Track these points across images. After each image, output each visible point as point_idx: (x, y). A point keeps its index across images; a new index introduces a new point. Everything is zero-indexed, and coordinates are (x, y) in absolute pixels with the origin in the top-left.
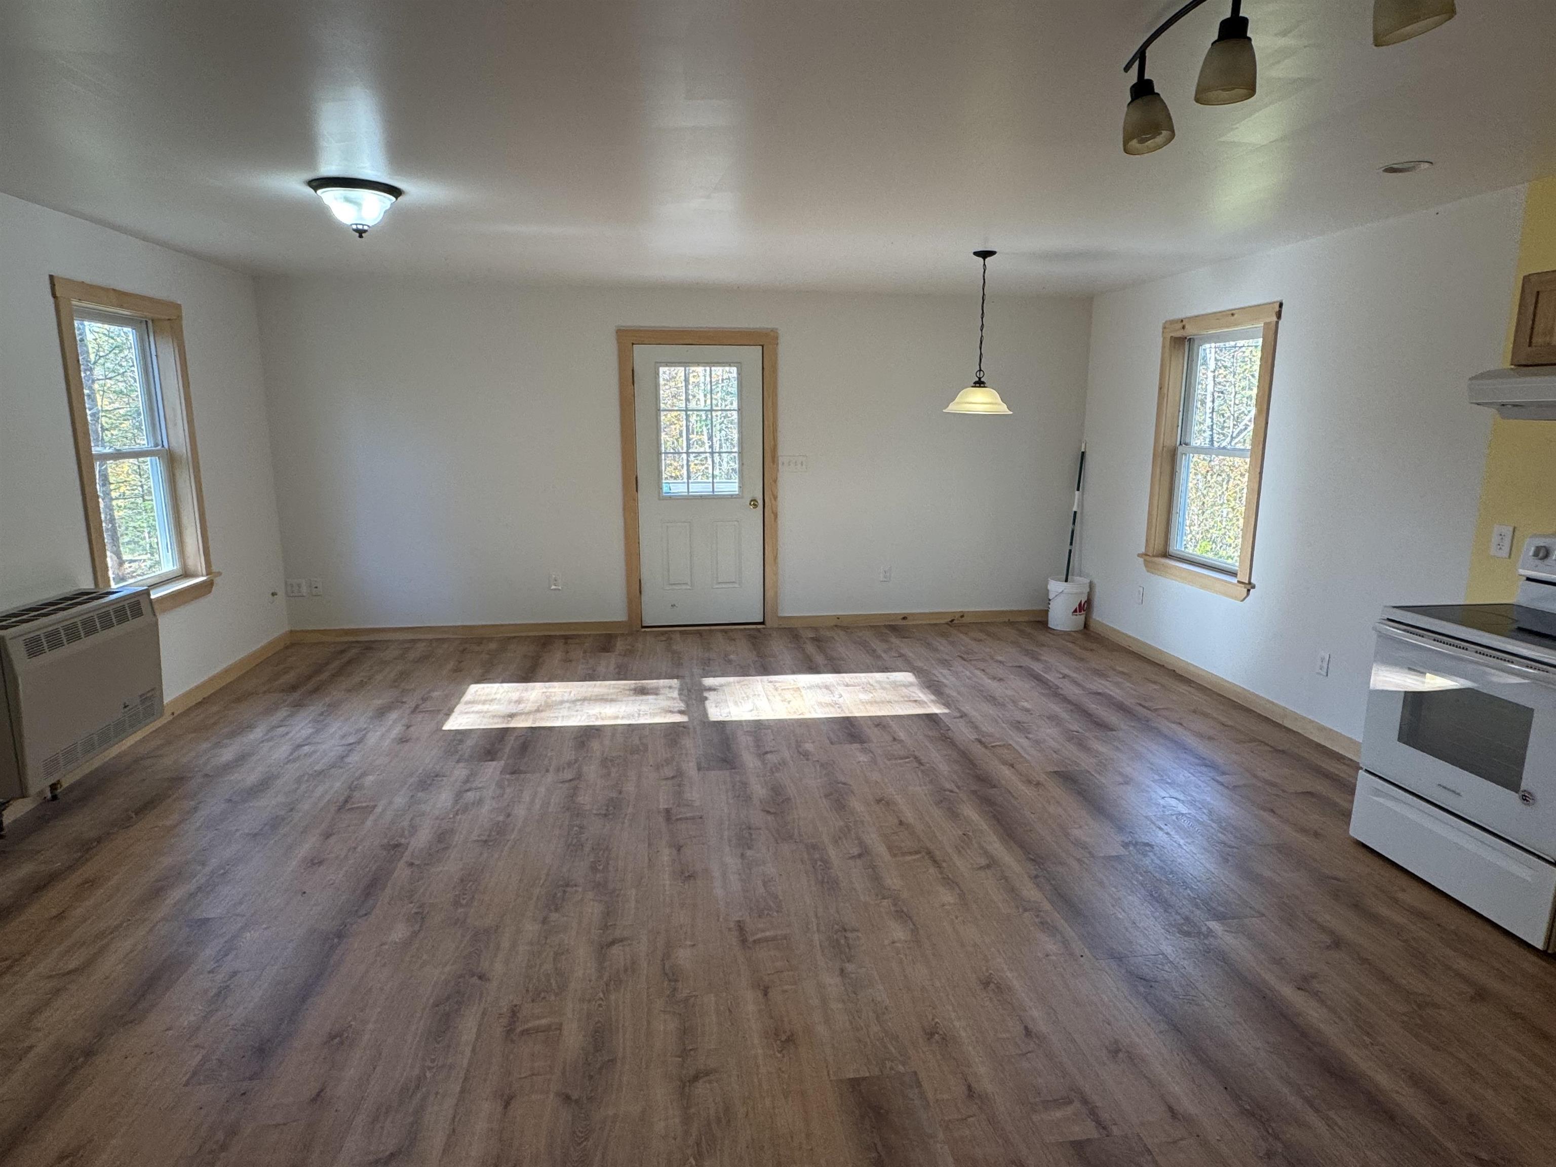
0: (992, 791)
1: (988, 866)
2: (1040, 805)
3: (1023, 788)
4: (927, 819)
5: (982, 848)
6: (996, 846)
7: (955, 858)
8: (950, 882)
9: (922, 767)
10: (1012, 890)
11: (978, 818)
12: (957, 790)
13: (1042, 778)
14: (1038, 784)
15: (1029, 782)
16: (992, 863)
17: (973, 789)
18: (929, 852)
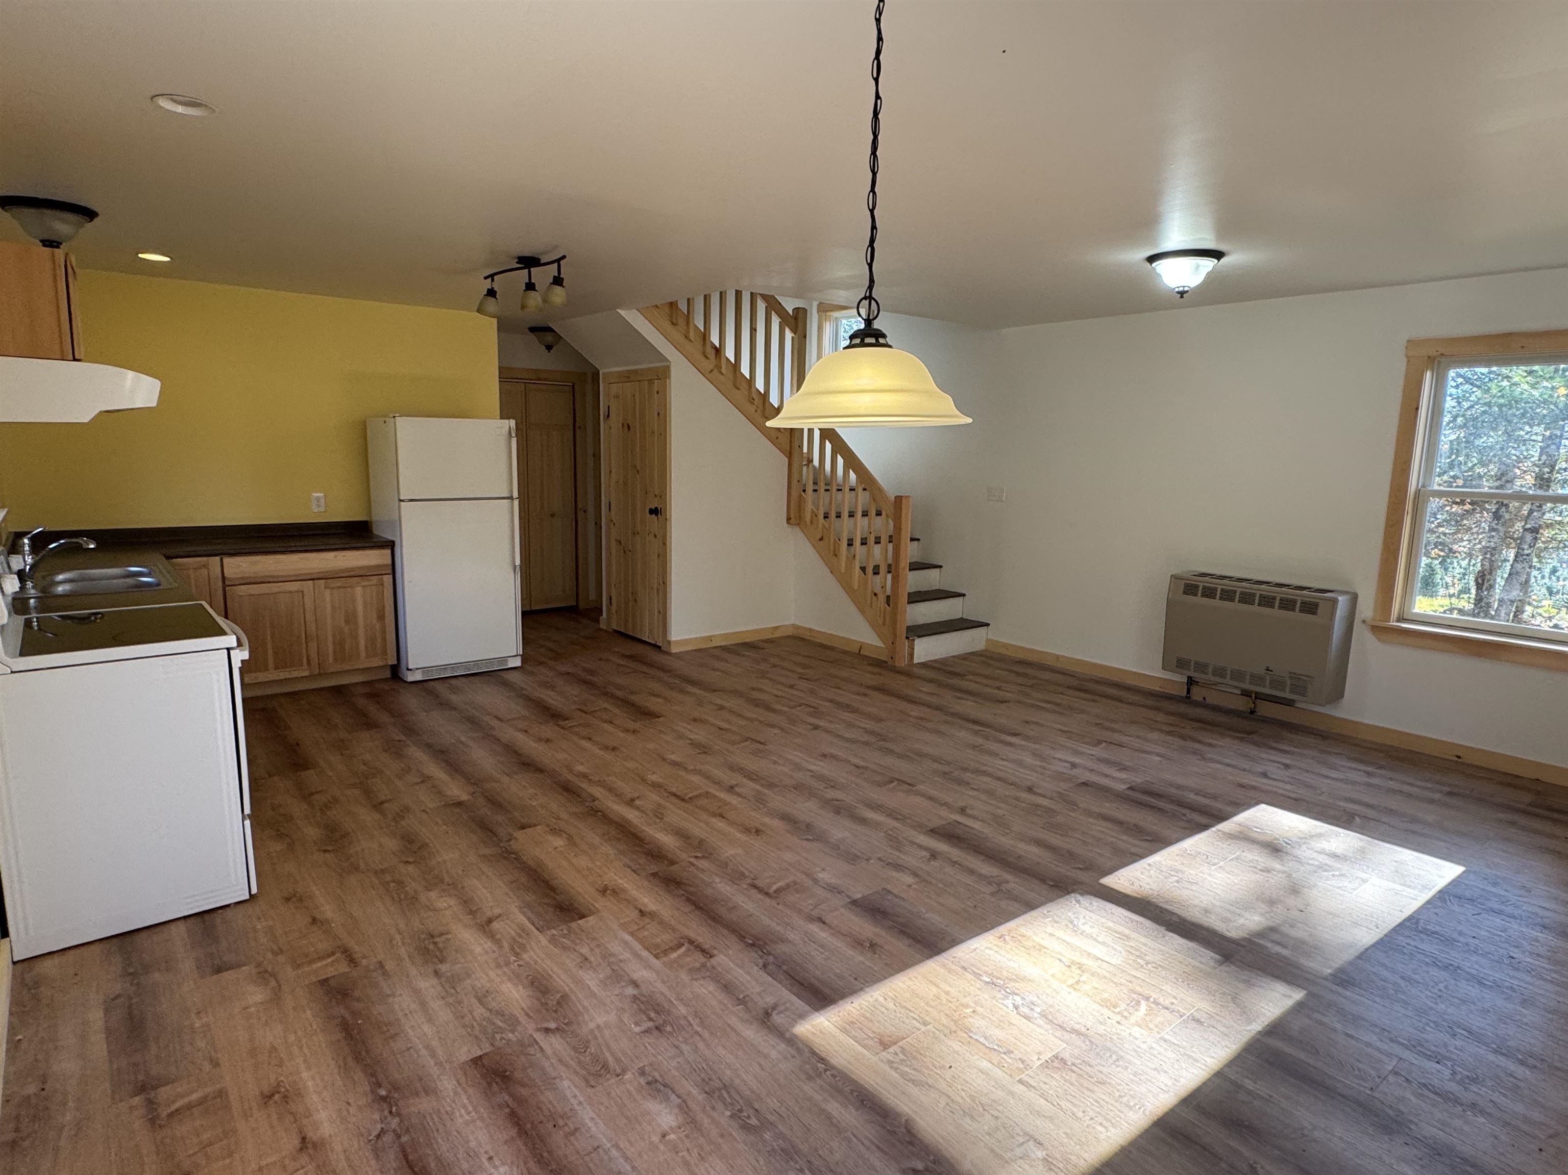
0: (654, 868)
1: (632, 800)
2: (598, 864)
3: (620, 881)
4: (702, 824)
5: (643, 812)
6: (631, 815)
7: (661, 801)
8: (656, 786)
9: (749, 881)
10: (610, 790)
11: (656, 835)
12: (692, 860)
13: (601, 903)
14: (604, 891)
15: (615, 892)
16: (631, 802)
17: (676, 866)
18: (683, 800)
